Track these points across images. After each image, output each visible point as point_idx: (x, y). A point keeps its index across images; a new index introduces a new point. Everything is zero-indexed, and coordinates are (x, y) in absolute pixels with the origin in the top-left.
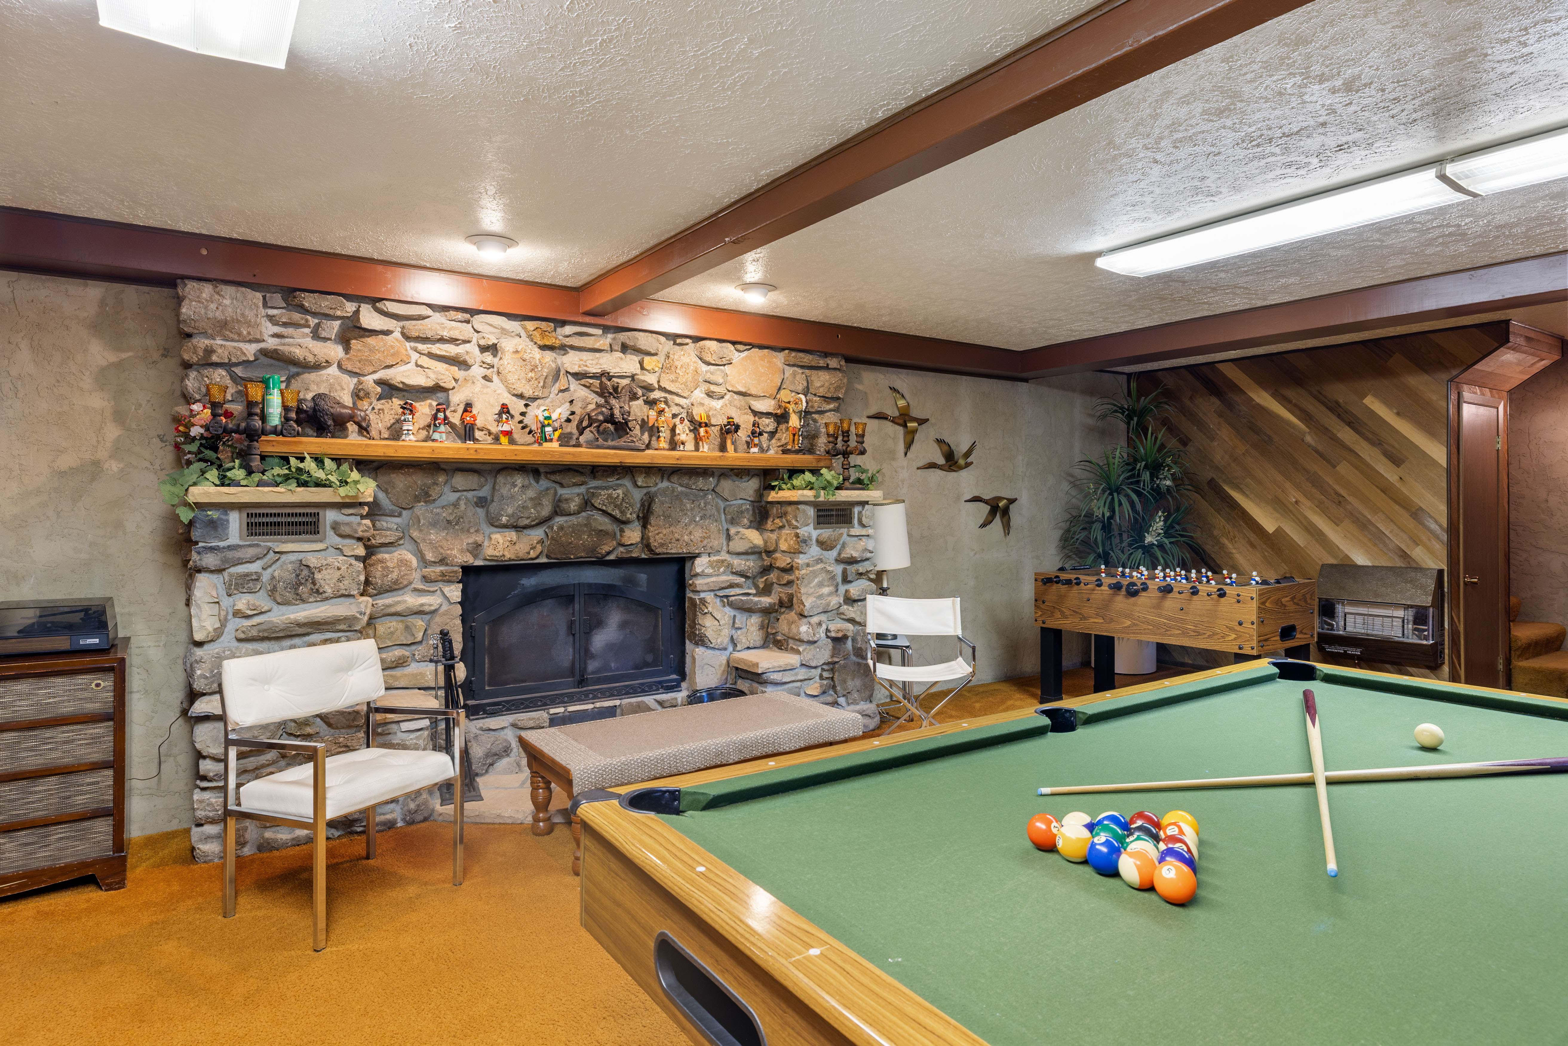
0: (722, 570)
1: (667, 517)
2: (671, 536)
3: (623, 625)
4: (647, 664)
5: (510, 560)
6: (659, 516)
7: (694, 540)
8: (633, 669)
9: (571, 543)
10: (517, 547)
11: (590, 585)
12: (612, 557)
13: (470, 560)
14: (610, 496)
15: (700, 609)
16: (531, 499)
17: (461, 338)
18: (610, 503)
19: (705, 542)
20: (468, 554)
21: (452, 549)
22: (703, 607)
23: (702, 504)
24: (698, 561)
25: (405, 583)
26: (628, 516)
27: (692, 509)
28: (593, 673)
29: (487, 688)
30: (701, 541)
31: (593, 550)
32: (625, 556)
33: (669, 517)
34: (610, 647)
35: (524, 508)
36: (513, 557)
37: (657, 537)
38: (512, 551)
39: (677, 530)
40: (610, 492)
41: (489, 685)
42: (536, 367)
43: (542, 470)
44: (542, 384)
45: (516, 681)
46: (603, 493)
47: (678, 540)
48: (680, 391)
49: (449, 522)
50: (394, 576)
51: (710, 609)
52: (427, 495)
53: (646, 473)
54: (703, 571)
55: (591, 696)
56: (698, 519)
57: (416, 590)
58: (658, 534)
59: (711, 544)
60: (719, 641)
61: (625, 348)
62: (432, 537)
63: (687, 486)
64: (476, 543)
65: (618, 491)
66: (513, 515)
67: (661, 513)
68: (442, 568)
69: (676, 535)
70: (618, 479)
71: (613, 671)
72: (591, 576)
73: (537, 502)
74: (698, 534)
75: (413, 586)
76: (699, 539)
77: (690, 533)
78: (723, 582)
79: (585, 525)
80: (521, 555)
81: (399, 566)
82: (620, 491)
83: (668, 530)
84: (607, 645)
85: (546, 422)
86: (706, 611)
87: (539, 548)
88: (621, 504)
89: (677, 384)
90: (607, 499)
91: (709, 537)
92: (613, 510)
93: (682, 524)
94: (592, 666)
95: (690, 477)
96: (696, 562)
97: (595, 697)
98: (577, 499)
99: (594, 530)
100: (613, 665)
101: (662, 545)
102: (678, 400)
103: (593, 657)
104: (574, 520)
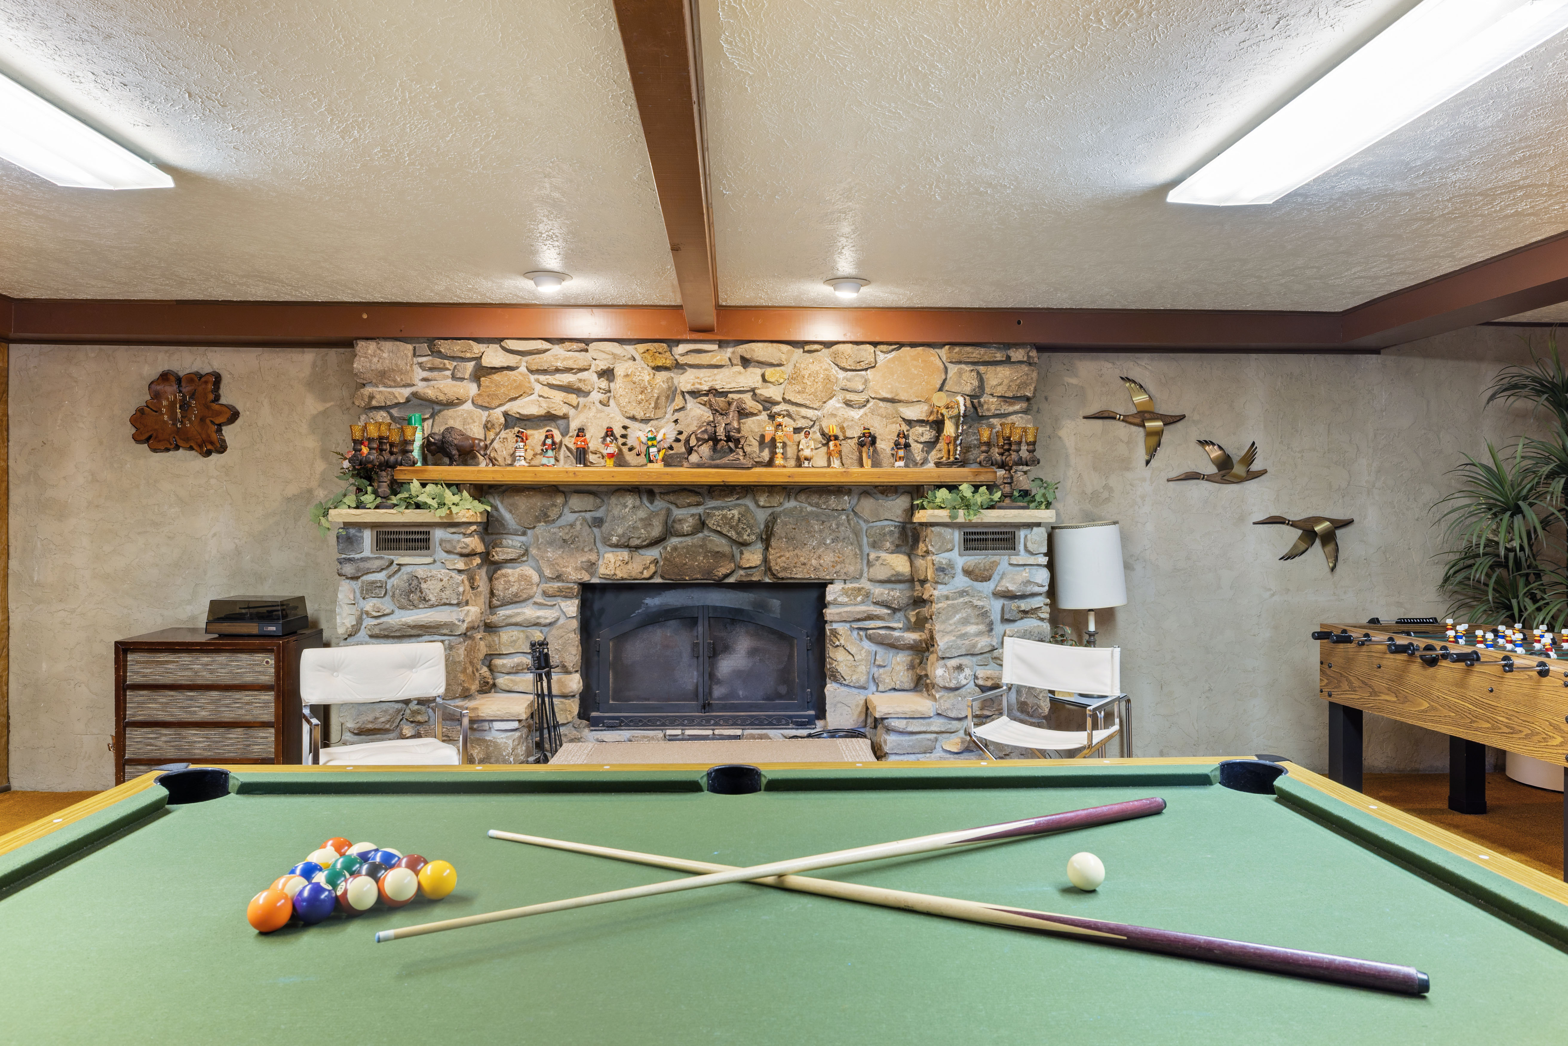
0: (859, 599)
1: (790, 539)
2: (796, 560)
3: (752, 652)
4: (780, 697)
5: (623, 579)
6: (781, 538)
7: (824, 565)
8: (763, 699)
9: (685, 564)
10: (630, 566)
11: (715, 608)
12: (731, 580)
13: (586, 578)
14: (724, 517)
15: (831, 640)
16: (642, 520)
17: (575, 367)
18: (725, 524)
19: (838, 568)
20: (584, 572)
21: (567, 567)
22: (834, 639)
23: (834, 526)
24: (830, 588)
25: (525, 596)
26: (745, 537)
27: (821, 531)
28: (719, 699)
29: (611, 702)
30: (833, 566)
31: (710, 572)
32: (745, 579)
33: (793, 539)
34: (738, 674)
35: (635, 528)
36: (625, 576)
37: (779, 560)
38: (624, 570)
39: (803, 555)
40: (725, 512)
41: (613, 700)
42: (646, 388)
43: (656, 490)
44: (653, 405)
45: (639, 698)
46: (717, 513)
47: (804, 564)
48: (808, 403)
49: (565, 541)
50: (514, 589)
51: (842, 642)
52: (546, 515)
53: (769, 492)
54: (835, 600)
55: (712, 722)
56: (828, 542)
57: (535, 603)
58: (780, 557)
59: (845, 570)
60: (854, 678)
61: (746, 362)
62: (549, 555)
63: (817, 505)
64: (589, 561)
65: (733, 512)
66: (623, 535)
67: (783, 535)
68: (560, 584)
69: (802, 559)
70: (737, 499)
71: (740, 699)
72: (717, 599)
73: (647, 522)
74: (828, 558)
75: (535, 599)
76: (831, 564)
77: (819, 557)
78: (859, 612)
79: (701, 546)
80: (634, 574)
81: (519, 581)
82: (735, 512)
83: (791, 553)
84: (734, 671)
85: (651, 443)
86: (837, 643)
87: (653, 568)
88: (737, 525)
89: (804, 396)
90: (722, 519)
91: (843, 562)
92: (728, 531)
93: (808, 547)
94: (718, 691)
95: (821, 496)
96: (827, 589)
97: (716, 724)
98: (690, 520)
99: (710, 552)
100: (741, 693)
101: (785, 569)
102: (804, 411)
103: (719, 682)
104: (688, 540)
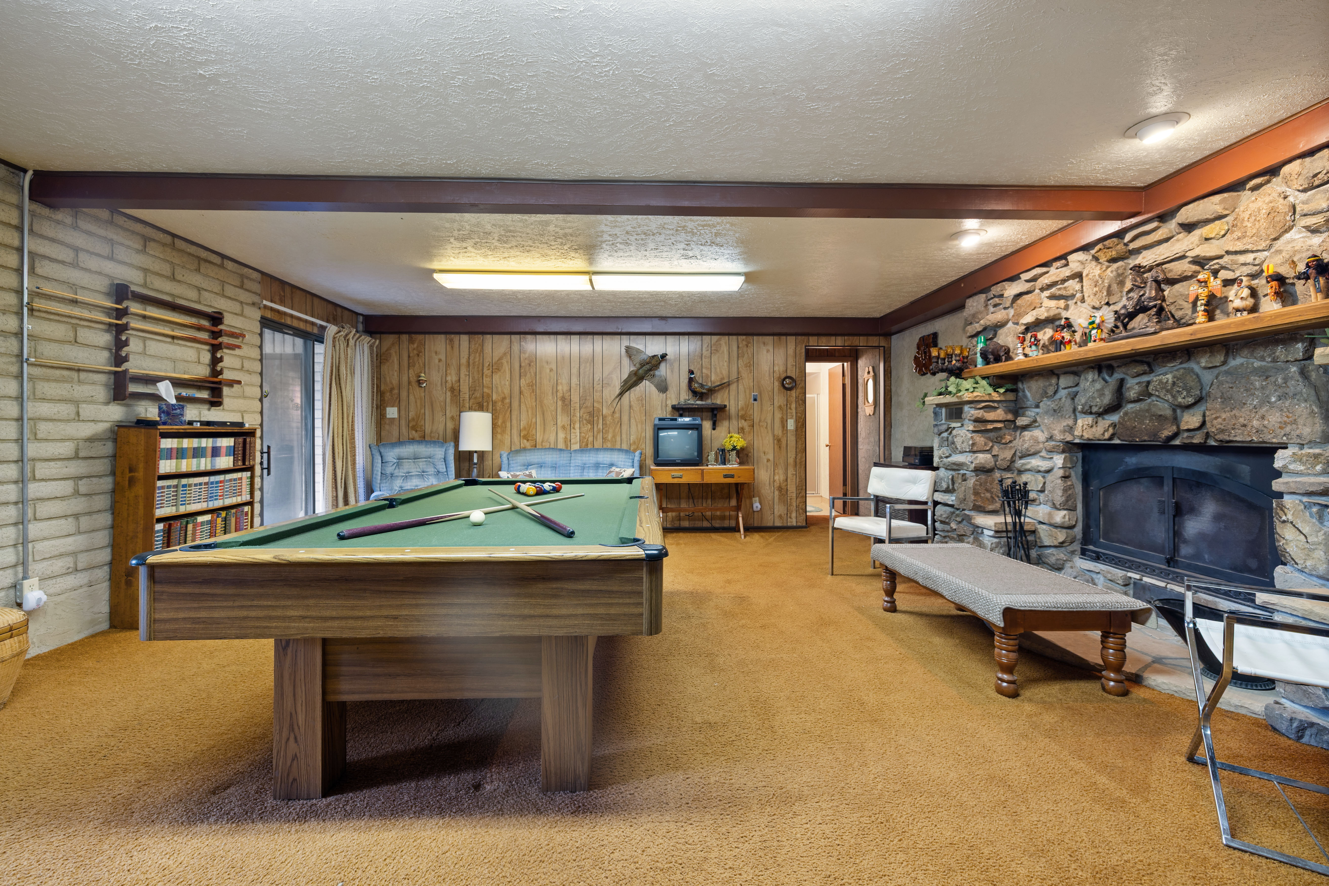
0: (1319, 468)
1: (1225, 399)
2: (1233, 421)
3: (1218, 518)
5: (1089, 439)
6: (1216, 398)
7: (1270, 426)
8: (1231, 569)
9: (1135, 427)
10: (1094, 429)
11: (1180, 469)
12: (1177, 442)
13: (1069, 438)
14: (1161, 381)
15: (1277, 514)
16: (1098, 390)
17: (1063, 278)
18: (1162, 388)
19: (1288, 429)
20: (1067, 434)
21: (1054, 430)
22: (1281, 513)
23: (1280, 380)
24: (1280, 454)
25: (1033, 451)
26: (1180, 400)
27: (1263, 388)
28: (1185, 557)
29: (1102, 540)
30: (1281, 428)
31: (1155, 435)
32: (1187, 441)
33: (1230, 399)
34: (1202, 536)
35: (1093, 398)
36: (1091, 437)
37: (1215, 422)
38: (1090, 432)
39: (1242, 415)
40: (1160, 377)
41: (1104, 539)
42: (1097, 281)
43: (1115, 364)
44: (1106, 292)
45: (1119, 541)
46: (1155, 379)
47: (1245, 426)
49: (1055, 411)
50: (1026, 446)
51: (1290, 517)
52: (1046, 393)
53: (1211, 352)
54: (1285, 467)
55: (1171, 576)
56: (1273, 399)
57: (1041, 456)
58: (1216, 418)
59: (1298, 432)
60: (1309, 563)
61: (1188, 227)
62: (1046, 421)
63: (1263, 359)
64: (1068, 426)
65: (1167, 376)
67: (1219, 395)
68: (1054, 443)
69: (1241, 420)
70: (1181, 363)
71: (1205, 562)
73: (1101, 393)
74: (1274, 419)
75: (1042, 454)
76: (1277, 425)
77: (1263, 417)
78: (1312, 484)
79: (1148, 411)
80: (1097, 436)
81: (1030, 440)
82: (1169, 376)
83: (1228, 414)
84: (1199, 533)
85: (1090, 327)
86: (1284, 518)
87: (1111, 431)
88: (1172, 388)
89: (1245, 240)
90: (1159, 384)
91: (1295, 422)
92: (1165, 395)
93: (1249, 407)
94: (1185, 550)
95: (1266, 348)
96: (1276, 455)
97: (1173, 579)
98: (1137, 387)
99: (1154, 416)
100: (1206, 556)
101: (1222, 431)
102: (1244, 258)
103: (1185, 541)
104: (1137, 406)
